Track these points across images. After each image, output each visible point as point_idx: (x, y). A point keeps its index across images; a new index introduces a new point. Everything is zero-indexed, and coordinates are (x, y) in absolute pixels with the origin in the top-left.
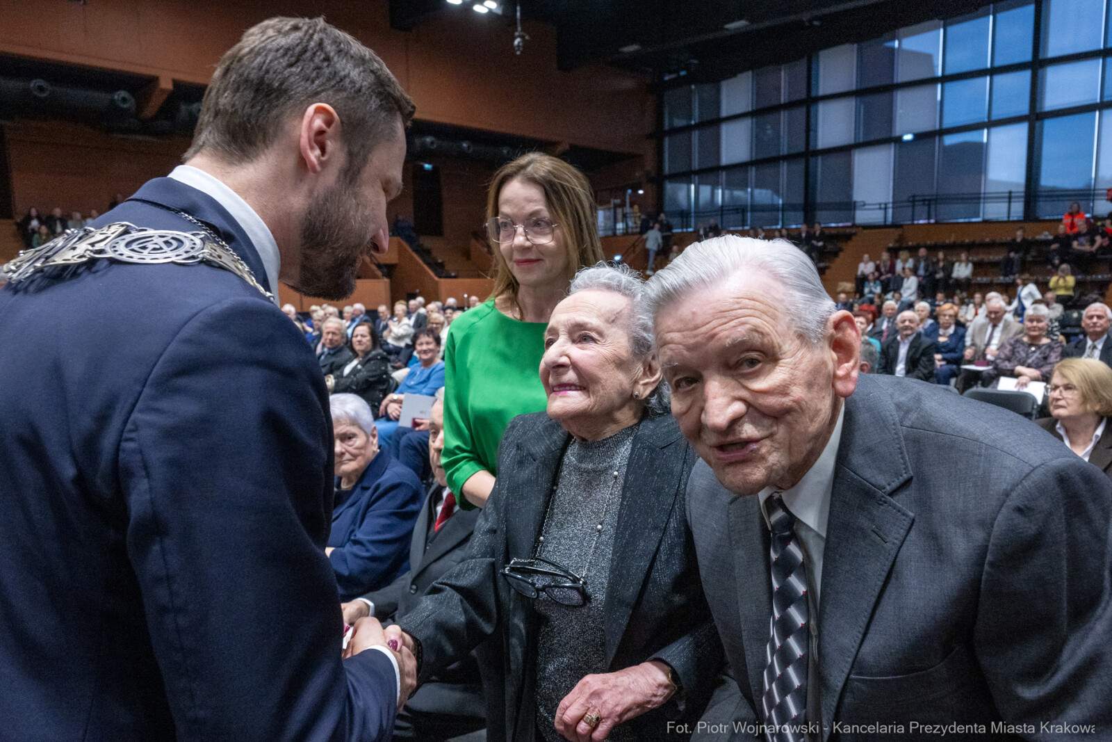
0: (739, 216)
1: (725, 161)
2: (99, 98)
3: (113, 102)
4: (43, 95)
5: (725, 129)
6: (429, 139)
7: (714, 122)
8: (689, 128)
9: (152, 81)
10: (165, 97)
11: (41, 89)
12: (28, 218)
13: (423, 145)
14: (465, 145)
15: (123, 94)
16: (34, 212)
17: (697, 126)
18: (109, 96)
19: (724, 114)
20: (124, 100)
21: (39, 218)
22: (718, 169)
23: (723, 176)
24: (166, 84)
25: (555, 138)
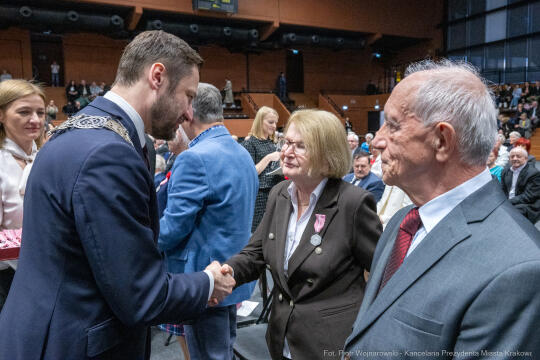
0: (497, 76)
1: (488, 39)
2: (104, 20)
3: (111, 22)
4: (75, 20)
5: (489, 19)
6: (291, 35)
7: (481, 15)
8: (465, 20)
9: (132, 9)
10: (139, 18)
11: (74, 16)
12: (70, 86)
13: (288, 39)
14: (314, 38)
15: (116, 17)
16: (73, 83)
17: (469, 19)
18: (109, 19)
19: (489, 7)
20: (117, 20)
21: (75, 86)
22: (483, 45)
23: (487, 51)
24: (139, 11)
25: (372, 32)
